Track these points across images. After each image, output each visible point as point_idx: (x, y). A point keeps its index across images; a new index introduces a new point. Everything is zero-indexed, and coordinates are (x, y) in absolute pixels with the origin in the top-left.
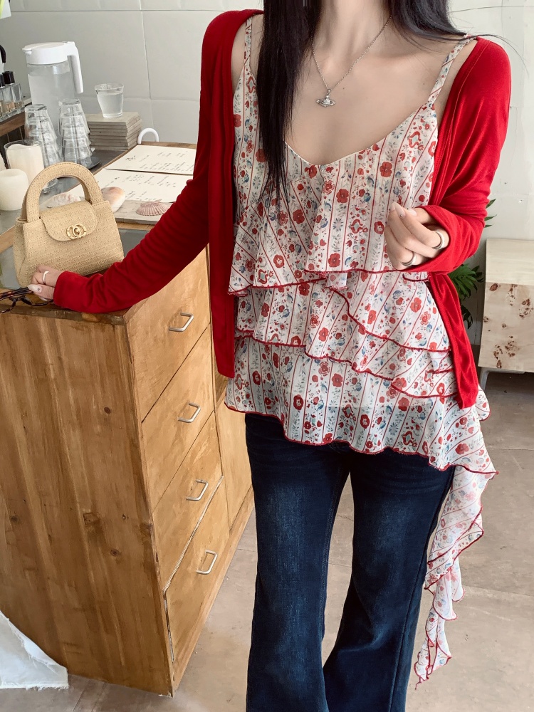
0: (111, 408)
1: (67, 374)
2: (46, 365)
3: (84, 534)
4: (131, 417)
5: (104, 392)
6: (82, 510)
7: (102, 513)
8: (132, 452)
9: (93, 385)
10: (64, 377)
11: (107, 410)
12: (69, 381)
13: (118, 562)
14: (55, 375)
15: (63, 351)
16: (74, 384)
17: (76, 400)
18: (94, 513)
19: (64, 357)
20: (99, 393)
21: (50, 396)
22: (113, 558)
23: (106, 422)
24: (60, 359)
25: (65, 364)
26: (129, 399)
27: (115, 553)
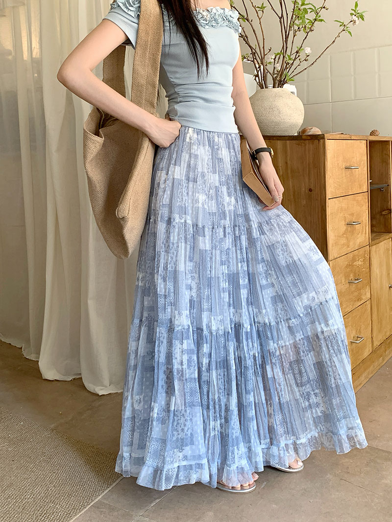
0: (312, 189)
1: (289, 171)
4: (324, 192)
5: (309, 179)
8: (322, 214)
9: (304, 176)
10: (288, 173)
11: (310, 190)
12: (290, 175)
14: (283, 173)
17: (293, 186)
19: (289, 162)
20: (307, 180)
23: (309, 198)
24: (286, 163)
25: (289, 165)
26: (323, 181)
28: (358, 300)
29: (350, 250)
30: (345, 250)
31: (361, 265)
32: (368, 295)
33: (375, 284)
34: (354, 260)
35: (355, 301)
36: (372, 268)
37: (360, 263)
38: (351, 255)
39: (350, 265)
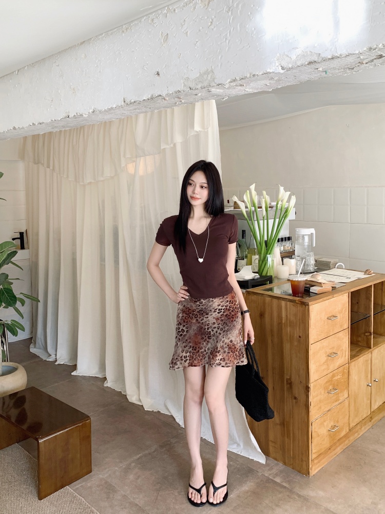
1: (288, 322)
2: (282, 318)
3: (285, 388)
5: (299, 330)
6: (286, 377)
7: (293, 380)
9: (296, 327)
11: (300, 337)
12: (288, 324)
13: (296, 403)
14: (285, 322)
15: (288, 313)
16: (290, 326)
17: (290, 332)
18: (290, 379)
19: (288, 316)
21: (282, 329)
22: (294, 401)
23: (299, 341)
25: (288, 318)
26: (307, 333)
27: (295, 398)
28: (336, 401)
29: (330, 371)
30: (325, 373)
31: (340, 378)
32: (346, 396)
33: (353, 387)
34: (333, 376)
35: (333, 402)
36: (350, 377)
37: (339, 377)
38: (331, 374)
39: (329, 381)
